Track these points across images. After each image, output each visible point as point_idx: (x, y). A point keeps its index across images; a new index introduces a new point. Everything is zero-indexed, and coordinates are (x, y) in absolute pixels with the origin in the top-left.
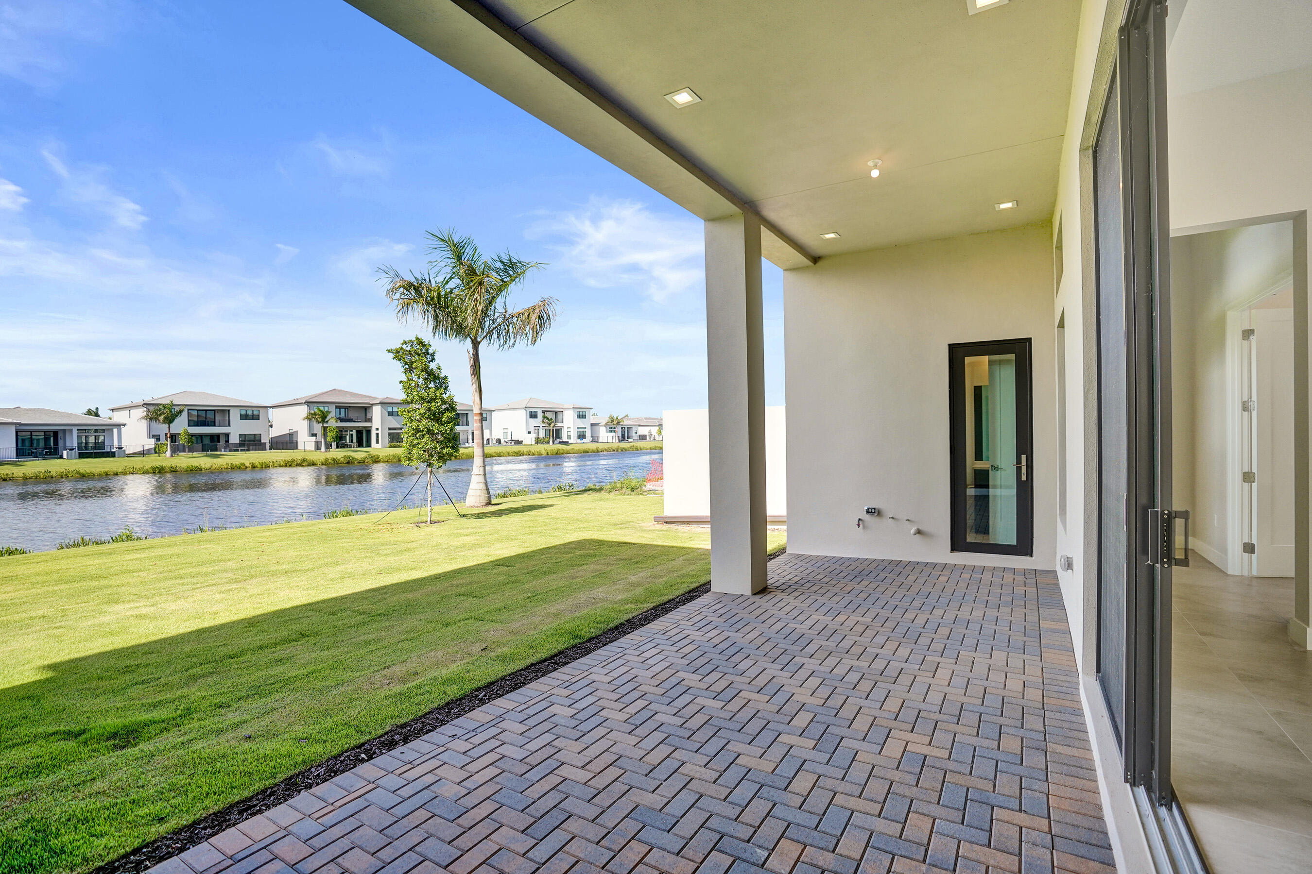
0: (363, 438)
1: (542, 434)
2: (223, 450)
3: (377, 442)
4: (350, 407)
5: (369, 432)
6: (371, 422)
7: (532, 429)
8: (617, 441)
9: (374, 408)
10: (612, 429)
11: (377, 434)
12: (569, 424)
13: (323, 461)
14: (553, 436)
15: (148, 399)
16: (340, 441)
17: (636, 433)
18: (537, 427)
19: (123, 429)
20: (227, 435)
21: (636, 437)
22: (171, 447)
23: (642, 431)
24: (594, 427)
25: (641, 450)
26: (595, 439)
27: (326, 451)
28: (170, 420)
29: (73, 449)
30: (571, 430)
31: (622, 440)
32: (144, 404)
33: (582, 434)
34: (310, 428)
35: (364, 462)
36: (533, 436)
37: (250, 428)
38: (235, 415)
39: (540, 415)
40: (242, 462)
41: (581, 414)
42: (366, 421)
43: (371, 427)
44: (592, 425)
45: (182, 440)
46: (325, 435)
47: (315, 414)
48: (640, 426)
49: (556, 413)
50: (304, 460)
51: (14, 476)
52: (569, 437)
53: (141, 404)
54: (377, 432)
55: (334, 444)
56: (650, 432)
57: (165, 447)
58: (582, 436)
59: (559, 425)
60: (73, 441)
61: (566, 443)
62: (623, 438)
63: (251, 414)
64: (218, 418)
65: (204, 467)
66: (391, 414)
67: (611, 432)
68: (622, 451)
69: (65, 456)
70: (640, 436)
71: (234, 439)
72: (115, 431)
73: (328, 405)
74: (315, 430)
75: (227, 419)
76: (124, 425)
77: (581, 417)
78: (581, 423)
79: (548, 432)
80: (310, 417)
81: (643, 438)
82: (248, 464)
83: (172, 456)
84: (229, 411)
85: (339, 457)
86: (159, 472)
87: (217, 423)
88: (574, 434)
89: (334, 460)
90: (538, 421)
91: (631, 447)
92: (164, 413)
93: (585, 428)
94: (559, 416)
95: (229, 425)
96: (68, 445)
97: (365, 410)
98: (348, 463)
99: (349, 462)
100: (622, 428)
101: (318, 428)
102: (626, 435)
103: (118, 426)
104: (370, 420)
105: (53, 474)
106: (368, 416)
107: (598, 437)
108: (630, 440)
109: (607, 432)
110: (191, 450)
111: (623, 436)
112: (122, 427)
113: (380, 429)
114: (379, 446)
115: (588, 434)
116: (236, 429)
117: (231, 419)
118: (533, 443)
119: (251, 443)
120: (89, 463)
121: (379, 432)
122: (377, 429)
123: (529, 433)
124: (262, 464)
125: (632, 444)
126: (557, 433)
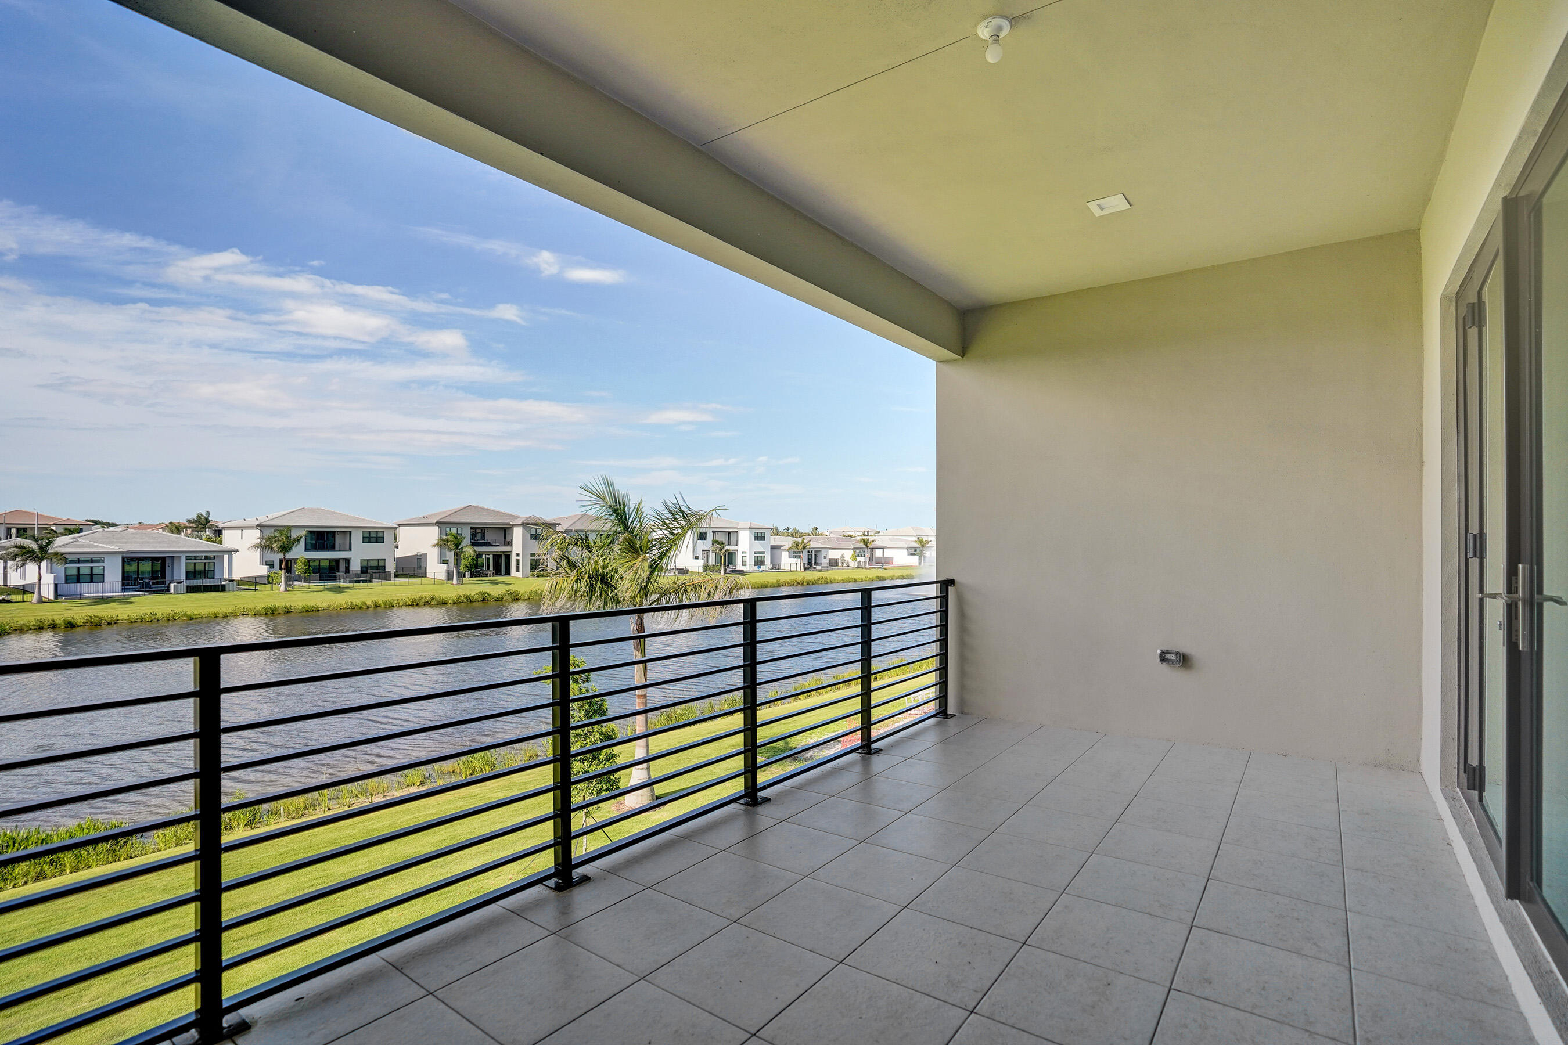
0: (502, 565)
1: (712, 561)
2: (342, 580)
3: (518, 570)
4: (487, 528)
5: (508, 558)
6: (511, 546)
7: (700, 554)
8: (803, 569)
9: (515, 529)
10: (796, 555)
11: (518, 561)
12: (744, 547)
13: (455, 598)
14: (725, 564)
15: (262, 520)
16: (476, 569)
17: (825, 558)
18: (706, 552)
19: (235, 556)
20: (347, 561)
21: (825, 562)
22: (286, 577)
23: (833, 554)
24: (776, 551)
25: (832, 583)
26: (775, 566)
27: (458, 584)
28: (285, 548)
29: (181, 583)
30: (747, 554)
31: (808, 568)
32: (258, 525)
33: (759, 559)
34: (441, 554)
35: (502, 600)
36: (701, 562)
37: (373, 552)
38: (357, 538)
39: (710, 537)
40: (364, 600)
41: (759, 535)
42: (505, 545)
43: (511, 552)
44: (773, 548)
45: (298, 569)
46: (457, 564)
47: (447, 541)
48: (829, 549)
49: (729, 533)
50: (433, 598)
51: (118, 618)
52: (744, 563)
53: (255, 525)
54: (518, 558)
55: (467, 574)
56: (843, 558)
57: (279, 578)
58: (759, 562)
59: (731, 548)
60: (180, 570)
61: (741, 572)
62: (810, 565)
63: (373, 536)
64: (338, 540)
65: (320, 606)
66: (535, 537)
67: (795, 557)
68: (808, 584)
69: (172, 591)
70: (830, 560)
71: (355, 567)
72: (226, 557)
73: (463, 527)
74: (447, 556)
75: (348, 542)
76: (236, 551)
77: (759, 538)
78: (759, 546)
79: (719, 559)
80: (442, 544)
81: (833, 563)
82: (369, 603)
83: (286, 590)
84: (350, 532)
85: (473, 594)
86: (273, 613)
87: (337, 546)
88: (750, 561)
89: (467, 597)
90: (707, 545)
91: (819, 579)
92: (278, 540)
93: (764, 552)
94: (733, 538)
95: (350, 549)
96: (176, 578)
97: (505, 531)
98: (483, 600)
99: (485, 599)
100: (808, 552)
101: (450, 556)
102: (813, 562)
103: (230, 552)
104: (510, 544)
105: (159, 616)
106: (508, 540)
107: (779, 565)
108: (819, 568)
109: (790, 558)
110: (307, 580)
111: (810, 563)
112: (233, 553)
113: (521, 555)
114: (519, 575)
115: (767, 561)
116: (359, 554)
117: (352, 541)
118: (701, 570)
119: (373, 571)
120: (197, 600)
121: (520, 558)
122: (518, 555)
123: (697, 558)
124: (385, 603)
125: (821, 574)
126: (730, 557)
